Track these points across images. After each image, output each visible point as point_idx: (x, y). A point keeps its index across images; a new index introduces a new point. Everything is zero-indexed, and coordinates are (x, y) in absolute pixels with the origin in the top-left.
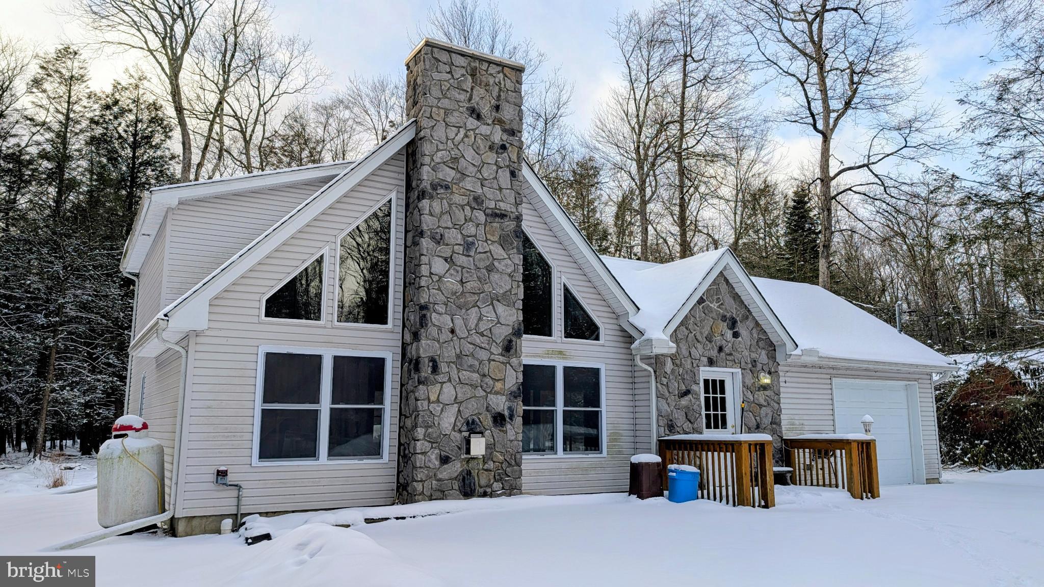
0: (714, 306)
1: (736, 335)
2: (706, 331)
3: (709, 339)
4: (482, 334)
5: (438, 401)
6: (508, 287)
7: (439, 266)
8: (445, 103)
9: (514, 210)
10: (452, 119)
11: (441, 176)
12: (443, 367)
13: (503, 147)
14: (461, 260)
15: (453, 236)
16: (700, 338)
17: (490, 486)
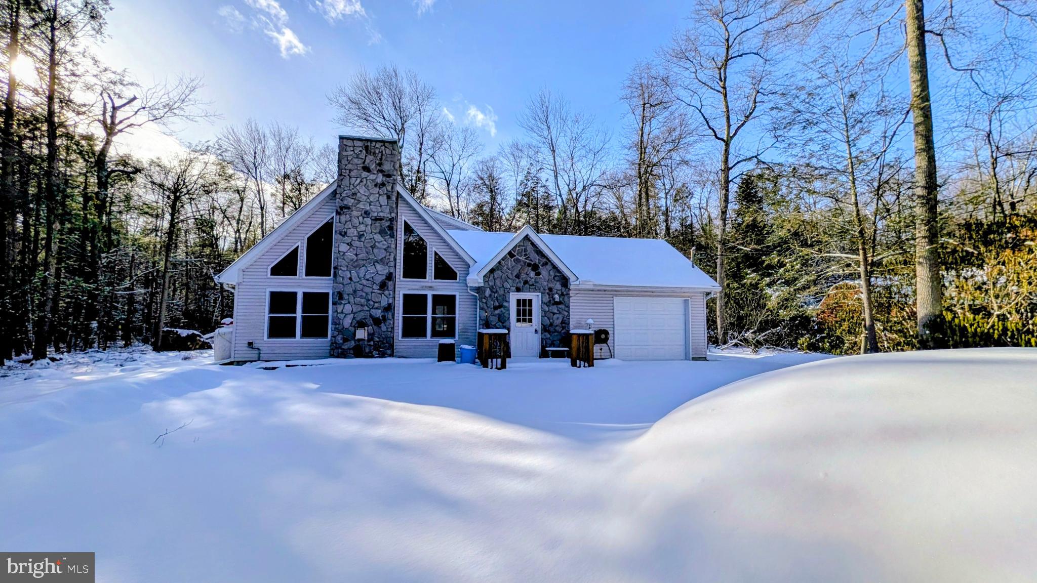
0: (522, 258)
1: (538, 274)
2: (515, 274)
3: (518, 276)
4: (368, 280)
5: (342, 312)
6: (384, 256)
7: (344, 248)
8: (350, 166)
9: (389, 215)
10: (352, 174)
11: (345, 202)
12: (346, 297)
13: (383, 184)
14: (356, 243)
15: (352, 232)
16: (511, 277)
17: (371, 353)
